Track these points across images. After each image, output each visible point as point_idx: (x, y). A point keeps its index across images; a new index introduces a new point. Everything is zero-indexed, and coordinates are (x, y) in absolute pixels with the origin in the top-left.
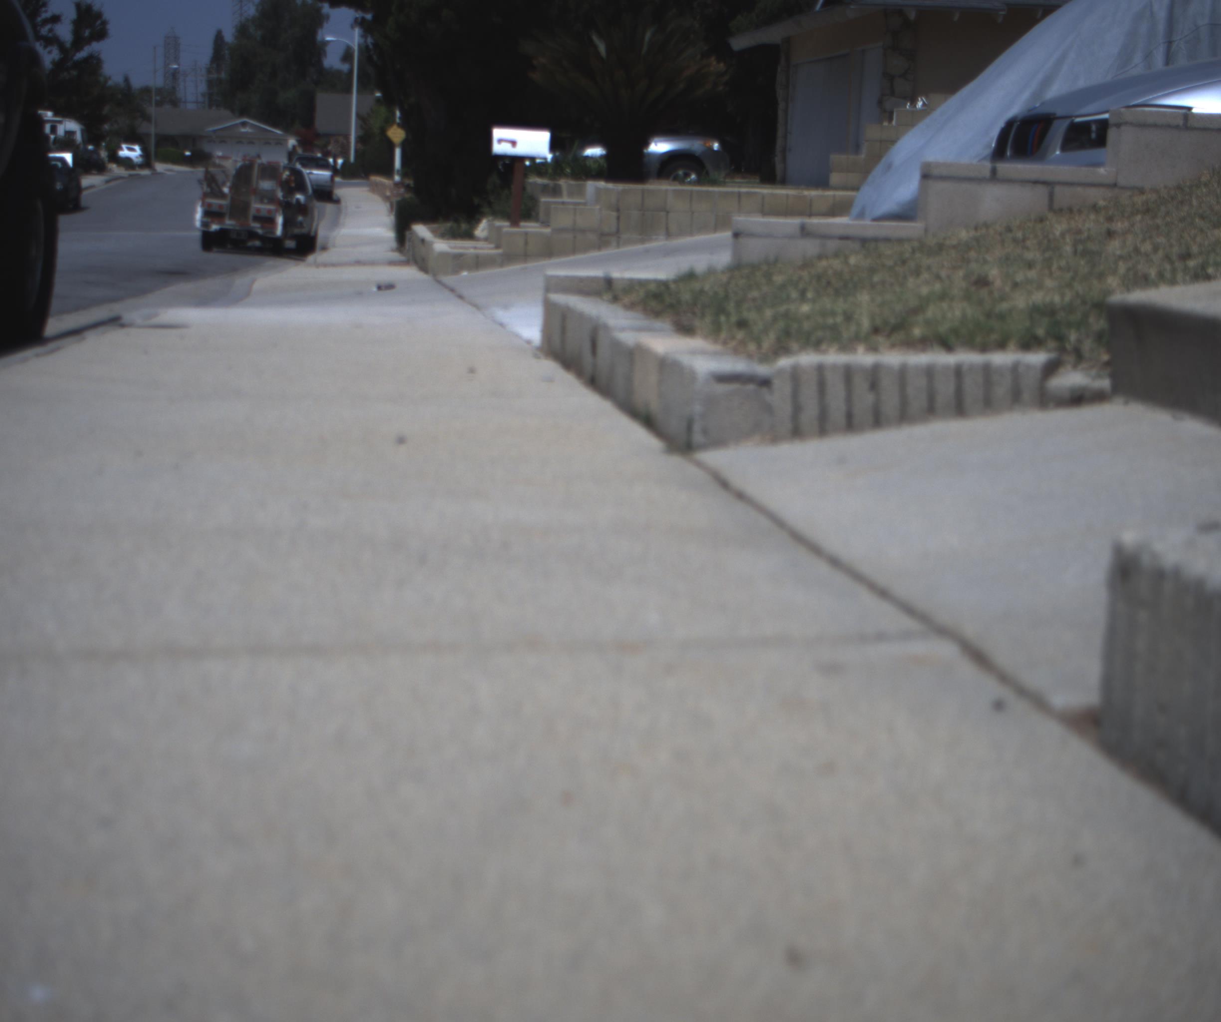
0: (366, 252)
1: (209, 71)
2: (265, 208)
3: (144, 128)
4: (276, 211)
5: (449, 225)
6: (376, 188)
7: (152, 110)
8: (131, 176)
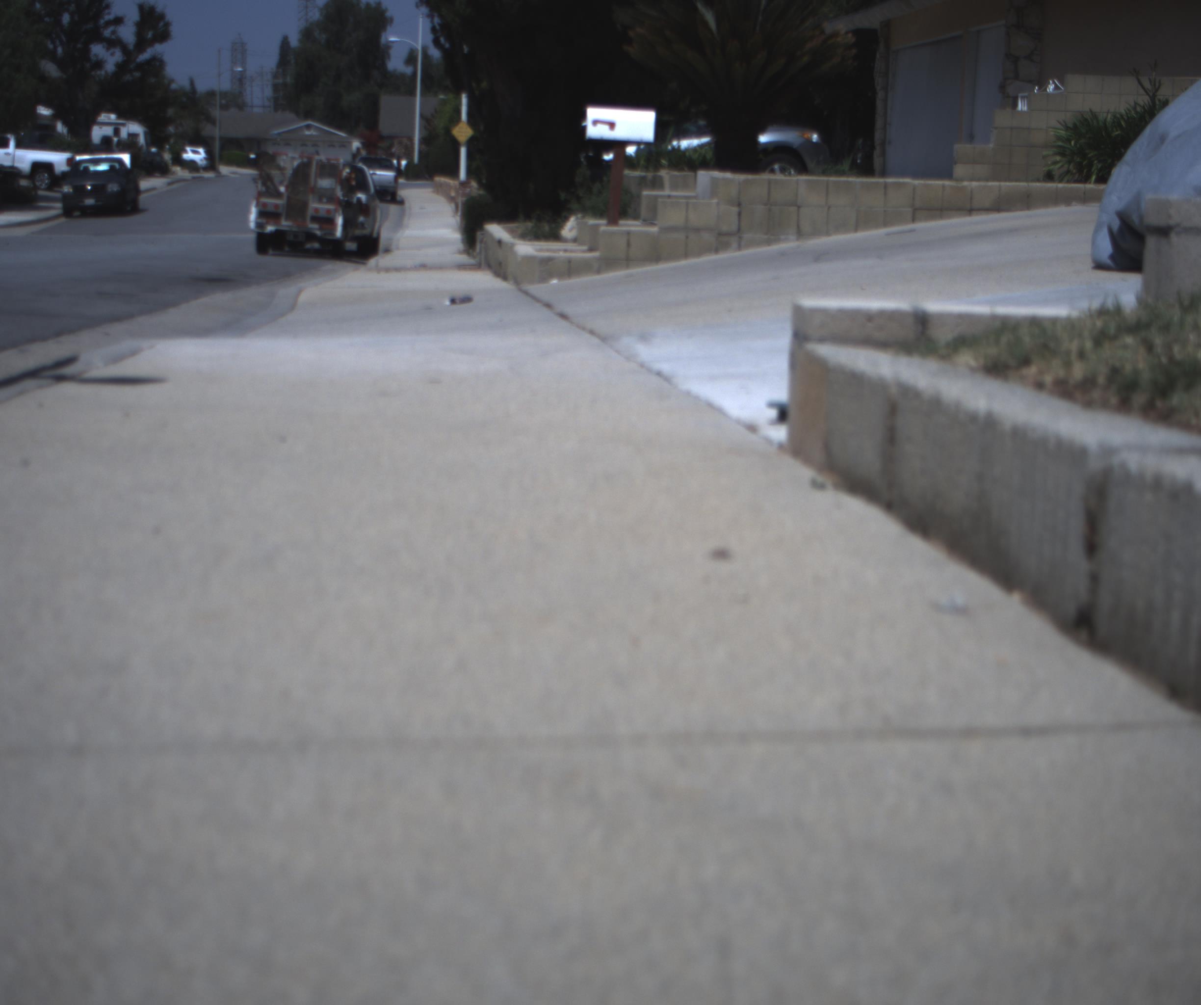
0: (431, 255)
1: (275, 76)
2: (324, 207)
3: (208, 130)
4: (336, 210)
5: (530, 224)
6: (440, 189)
7: (216, 113)
8: (194, 178)
